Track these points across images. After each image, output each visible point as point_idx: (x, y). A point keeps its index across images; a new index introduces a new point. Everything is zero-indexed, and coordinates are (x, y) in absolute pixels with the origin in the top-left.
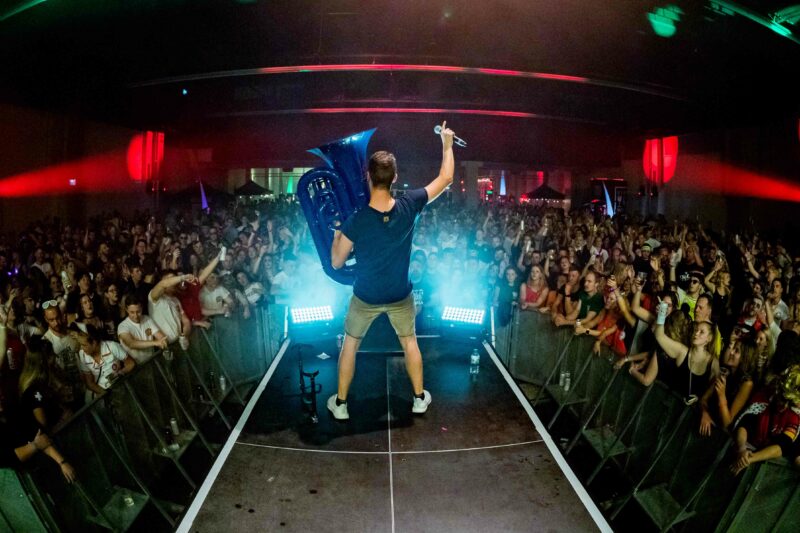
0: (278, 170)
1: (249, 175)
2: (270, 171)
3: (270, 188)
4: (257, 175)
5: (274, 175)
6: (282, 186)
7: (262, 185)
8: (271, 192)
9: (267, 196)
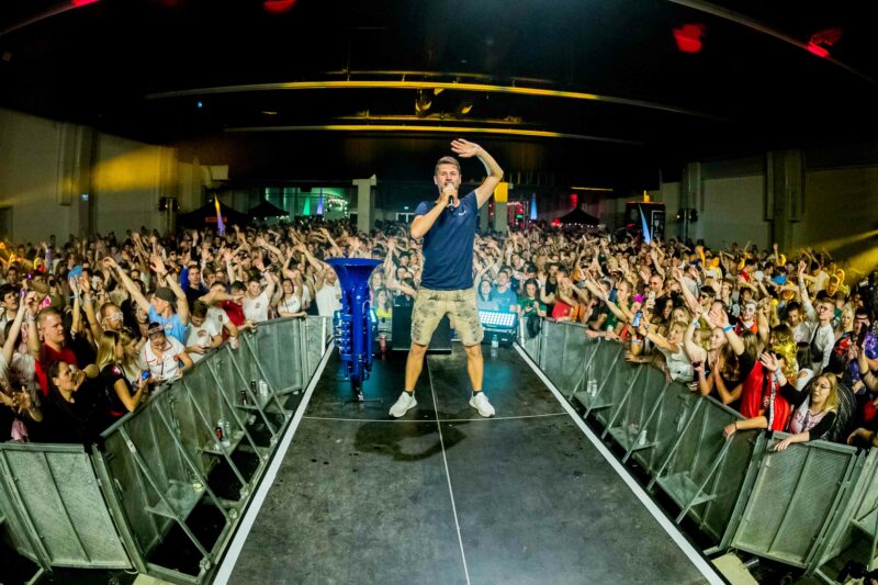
0: (293, 190)
1: (263, 194)
2: (285, 191)
3: (285, 209)
4: (271, 195)
5: (289, 196)
6: (298, 207)
7: (278, 206)
8: (286, 214)
9: (282, 217)
